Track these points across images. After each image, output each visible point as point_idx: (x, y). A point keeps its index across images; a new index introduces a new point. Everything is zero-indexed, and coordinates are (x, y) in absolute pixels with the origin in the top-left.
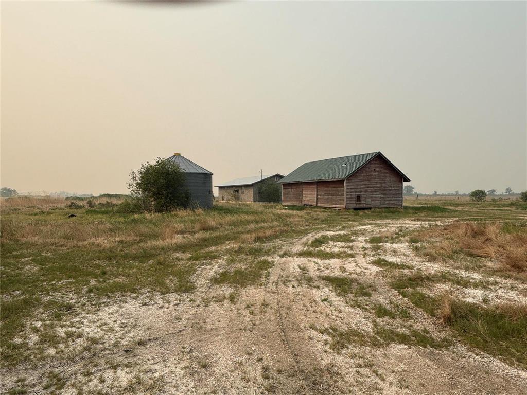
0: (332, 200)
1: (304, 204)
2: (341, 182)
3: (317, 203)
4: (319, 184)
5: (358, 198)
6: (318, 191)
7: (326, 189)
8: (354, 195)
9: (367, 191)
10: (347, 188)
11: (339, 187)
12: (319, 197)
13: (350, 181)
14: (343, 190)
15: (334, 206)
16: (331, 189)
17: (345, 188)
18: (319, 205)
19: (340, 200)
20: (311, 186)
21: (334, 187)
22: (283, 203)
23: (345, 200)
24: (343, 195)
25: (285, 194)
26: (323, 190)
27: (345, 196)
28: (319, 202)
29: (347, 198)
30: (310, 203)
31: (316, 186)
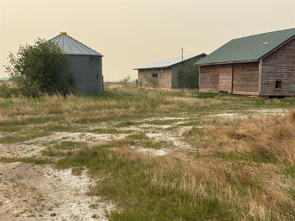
0: (247, 86)
1: (221, 92)
2: (255, 64)
3: (232, 91)
4: (235, 66)
5: (278, 84)
6: (234, 75)
7: (241, 72)
8: (272, 80)
10: (262, 72)
11: (254, 71)
12: (234, 82)
13: (267, 63)
14: (258, 74)
15: (249, 93)
16: (246, 73)
17: (260, 72)
18: (235, 92)
19: (255, 86)
20: (227, 69)
21: (250, 71)
23: (260, 86)
24: (257, 80)
25: (202, 78)
27: (260, 82)
28: (234, 89)
29: (262, 84)
30: (226, 90)
31: (232, 69)
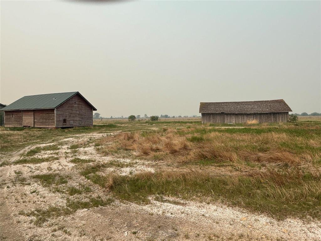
0: (46, 122)
1: (24, 126)
2: (52, 110)
3: (34, 126)
4: (35, 111)
5: (65, 121)
6: (35, 116)
7: (41, 115)
8: (61, 119)
9: (70, 116)
10: (57, 114)
11: (51, 114)
12: (35, 120)
13: (59, 110)
14: (54, 116)
15: (48, 126)
16: (45, 115)
17: (55, 114)
18: (36, 126)
19: (52, 122)
20: (29, 113)
21: (47, 114)
22: (6, 126)
23: (55, 122)
24: (53, 119)
25: (7, 119)
26: (38, 116)
27: (55, 120)
28: (35, 124)
29: (57, 121)
30: (29, 125)
31: (33, 113)
